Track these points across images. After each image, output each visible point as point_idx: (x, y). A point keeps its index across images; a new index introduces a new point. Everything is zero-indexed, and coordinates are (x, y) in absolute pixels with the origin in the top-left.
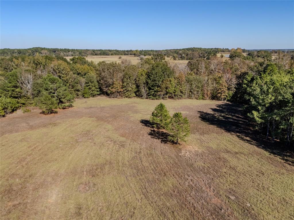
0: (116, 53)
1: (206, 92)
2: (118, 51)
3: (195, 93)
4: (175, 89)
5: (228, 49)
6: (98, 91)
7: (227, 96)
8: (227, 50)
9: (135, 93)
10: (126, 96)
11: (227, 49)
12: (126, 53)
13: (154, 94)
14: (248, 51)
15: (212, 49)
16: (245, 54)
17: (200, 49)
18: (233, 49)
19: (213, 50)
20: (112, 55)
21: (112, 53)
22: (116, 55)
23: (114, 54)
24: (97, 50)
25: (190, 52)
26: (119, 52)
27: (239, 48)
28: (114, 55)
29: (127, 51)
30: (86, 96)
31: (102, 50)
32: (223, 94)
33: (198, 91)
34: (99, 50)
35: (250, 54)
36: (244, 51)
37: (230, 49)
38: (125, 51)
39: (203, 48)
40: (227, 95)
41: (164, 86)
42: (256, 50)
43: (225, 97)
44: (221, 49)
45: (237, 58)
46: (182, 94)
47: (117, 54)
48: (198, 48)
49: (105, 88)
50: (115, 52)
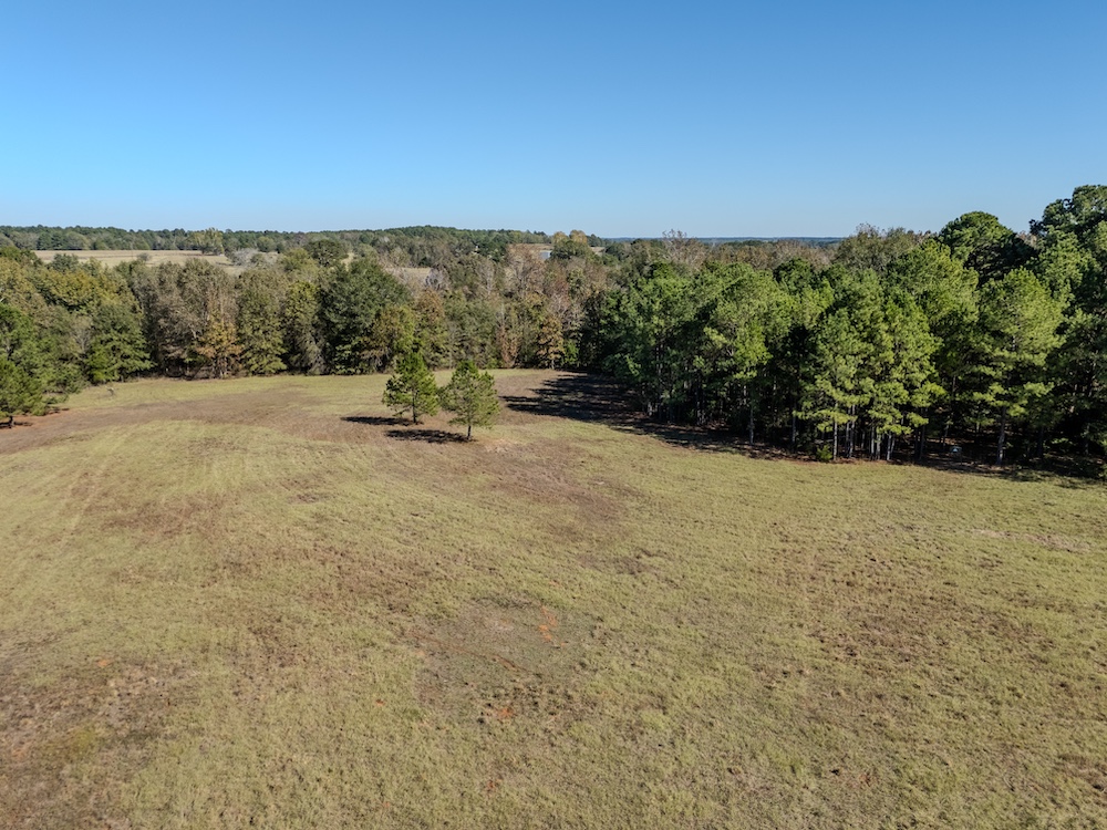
0: (113, 240)
1: (505, 345)
2: (119, 233)
3: (476, 349)
4: (417, 339)
5: (543, 234)
6: (143, 360)
7: (561, 353)
8: (541, 237)
9: (284, 358)
10: (253, 369)
11: (539, 234)
12: (159, 240)
13: (350, 357)
14: (607, 241)
15: (490, 232)
16: (597, 250)
17: (452, 231)
18: (558, 234)
19: (495, 234)
20: (95, 249)
21: (94, 239)
22: (112, 248)
23: (104, 245)
24: (21, 230)
25: (418, 241)
26: (128, 236)
27: (578, 230)
28: (103, 249)
29: (164, 234)
30: (100, 375)
31: (47, 230)
32: (551, 350)
33: (483, 345)
34: (31, 229)
35: (612, 249)
36: (593, 241)
37: (550, 233)
38: (151, 233)
39: (459, 227)
40: (563, 350)
41: (381, 330)
42: (627, 240)
43: (559, 356)
44: (522, 233)
45: (574, 258)
46: (437, 354)
47: (117, 243)
48: (443, 229)
49: (172, 348)
50: (106, 235)
